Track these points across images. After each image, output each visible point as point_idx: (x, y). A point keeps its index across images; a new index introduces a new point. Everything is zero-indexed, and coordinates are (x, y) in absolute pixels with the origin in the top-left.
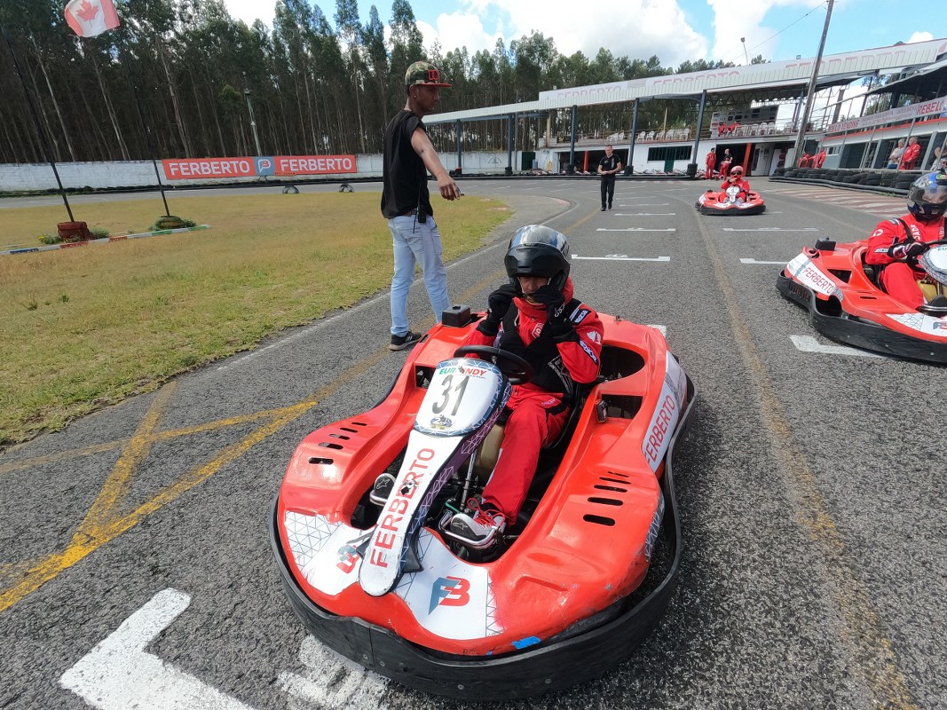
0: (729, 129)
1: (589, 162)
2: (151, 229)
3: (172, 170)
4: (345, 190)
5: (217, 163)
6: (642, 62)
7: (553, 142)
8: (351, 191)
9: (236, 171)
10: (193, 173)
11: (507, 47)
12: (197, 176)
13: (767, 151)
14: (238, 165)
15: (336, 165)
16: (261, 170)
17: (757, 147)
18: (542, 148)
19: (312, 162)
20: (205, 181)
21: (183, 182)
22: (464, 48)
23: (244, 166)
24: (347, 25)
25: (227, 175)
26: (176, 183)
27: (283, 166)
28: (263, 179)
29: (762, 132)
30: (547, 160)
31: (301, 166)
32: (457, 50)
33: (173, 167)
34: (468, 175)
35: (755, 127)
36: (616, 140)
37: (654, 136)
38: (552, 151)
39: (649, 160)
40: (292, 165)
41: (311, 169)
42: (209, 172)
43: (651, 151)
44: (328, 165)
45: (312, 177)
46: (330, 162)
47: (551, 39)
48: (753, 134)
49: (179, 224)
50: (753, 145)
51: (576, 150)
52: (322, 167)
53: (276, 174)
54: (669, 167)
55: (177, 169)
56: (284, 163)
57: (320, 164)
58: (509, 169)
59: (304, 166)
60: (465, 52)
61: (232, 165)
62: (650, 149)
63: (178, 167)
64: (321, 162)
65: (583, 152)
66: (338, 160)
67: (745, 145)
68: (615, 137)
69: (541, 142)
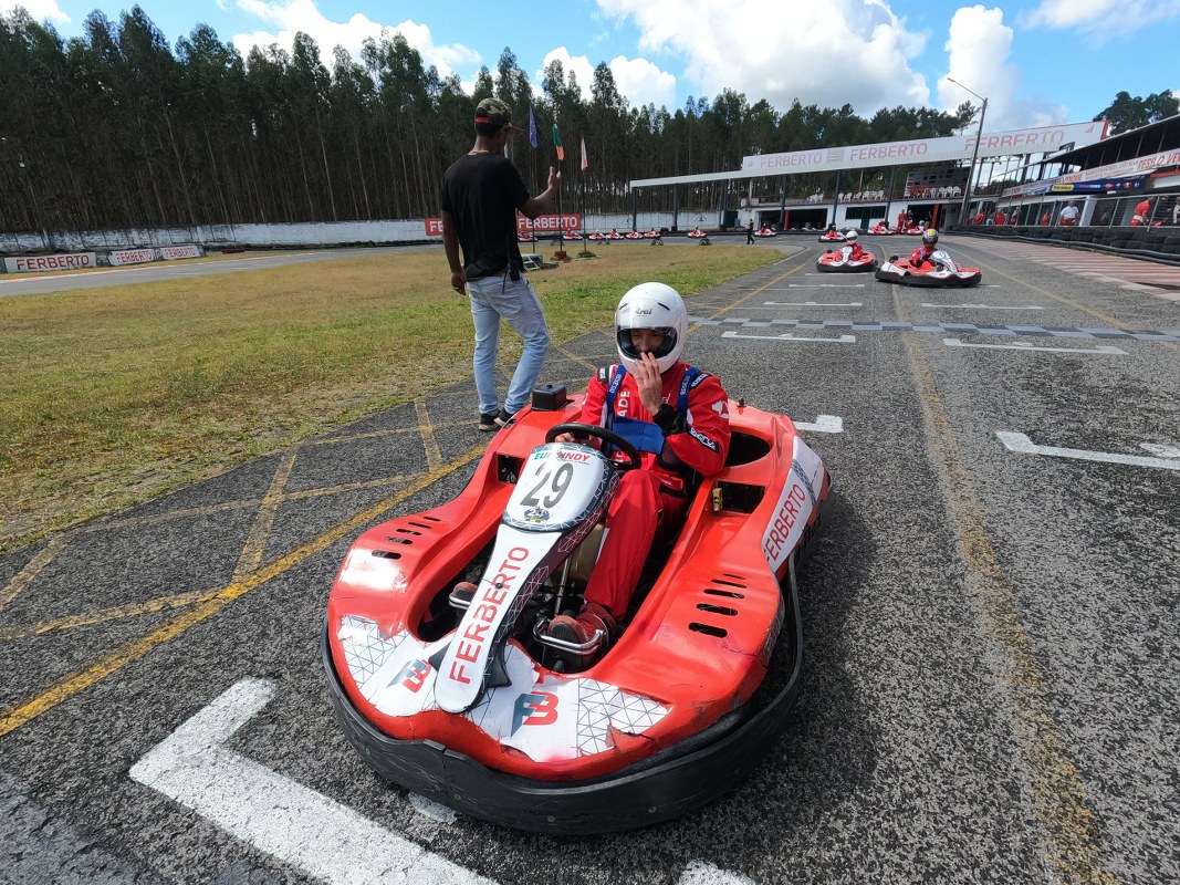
3: (432, 227)
6: (834, 111)
7: (755, 202)
11: (696, 102)
13: (952, 211)
15: (564, 223)
17: (944, 207)
18: (744, 207)
19: (545, 220)
22: (652, 104)
26: (433, 238)
29: (948, 195)
32: (644, 107)
33: (433, 224)
34: (682, 232)
35: (942, 190)
36: (815, 200)
37: (852, 198)
38: (754, 210)
39: (847, 218)
40: (527, 223)
41: (544, 226)
43: (849, 210)
44: (558, 223)
45: (543, 234)
46: (560, 220)
47: (744, 94)
48: (940, 195)
50: (941, 205)
54: (865, 225)
57: (551, 223)
60: (653, 110)
66: (566, 219)
67: (932, 206)
68: (814, 198)
69: (743, 202)
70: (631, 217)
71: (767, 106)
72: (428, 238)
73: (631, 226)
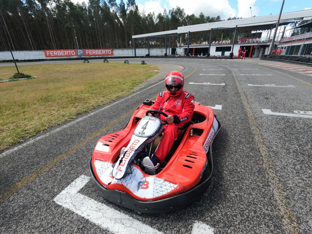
0: (245, 40)
1: (195, 52)
2: (10, 79)
3: (48, 54)
4: (106, 61)
5: (64, 51)
6: (215, 18)
7: (182, 45)
8: (107, 62)
9: (70, 55)
10: (55, 55)
11: (168, 12)
12: (56, 56)
13: (258, 48)
14: (71, 52)
15: (106, 52)
16: (79, 54)
17: (255, 47)
18: (178, 47)
19: (97, 51)
20: (59, 58)
21: (51, 58)
22: (153, 12)
23: (73, 53)
24: (111, 4)
25: (67, 56)
26: (49, 58)
27: (87, 53)
28: (79, 57)
29: (257, 41)
30: (180, 51)
31: (93, 53)
33: (48, 53)
34: (151, 56)
35: (254, 40)
36: (204, 44)
37: (218, 43)
38: (182, 48)
39: (216, 51)
40: (90, 52)
41: (97, 54)
42: (61, 55)
43: (217, 48)
44: (103, 52)
45: (97, 57)
46: (104, 51)
47: (183, 9)
48: (254, 41)
49: (22, 76)
50: (254, 46)
51: (190, 47)
52: (101, 53)
53: (85, 56)
54: (223, 54)
55: (49, 53)
56: (87, 52)
57: (100, 52)
58: (166, 54)
59: (94, 53)
60: (154, 14)
61: (69, 52)
62: (216, 47)
63: (50, 53)
64: (100, 51)
65: (193, 48)
66: (107, 51)
67: (251, 46)
68: (204, 43)
69: (178, 45)
70: (134, 50)
71: (194, 16)
72: (47, 58)
73: (134, 54)
